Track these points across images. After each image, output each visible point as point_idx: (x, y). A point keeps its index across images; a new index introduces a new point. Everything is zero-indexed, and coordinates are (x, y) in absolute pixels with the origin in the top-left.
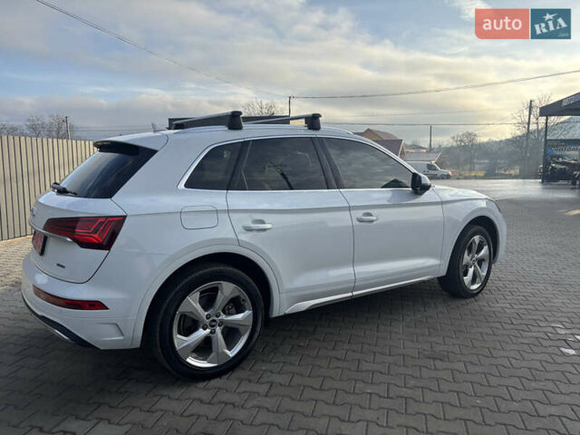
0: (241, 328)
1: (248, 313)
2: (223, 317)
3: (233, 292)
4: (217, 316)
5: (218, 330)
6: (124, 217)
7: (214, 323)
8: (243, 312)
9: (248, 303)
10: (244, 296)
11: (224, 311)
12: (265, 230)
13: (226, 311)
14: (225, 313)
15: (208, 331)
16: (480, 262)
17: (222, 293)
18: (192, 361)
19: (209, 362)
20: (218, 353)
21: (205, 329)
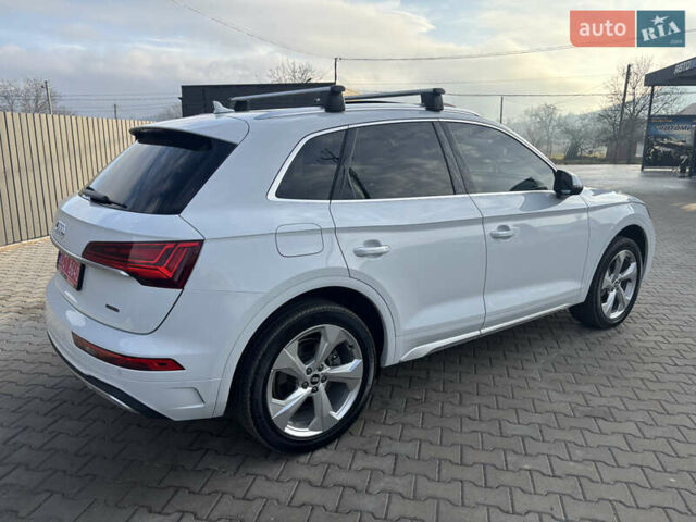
0: (348, 382)
1: (356, 363)
2: (327, 370)
3: (340, 336)
4: (320, 370)
5: (322, 386)
6: (201, 242)
7: (316, 379)
8: (351, 361)
9: (357, 350)
10: (352, 341)
11: (327, 363)
12: (379, 254)
13: (330, 362)
14: (328, 365)
15: (309, 389)
16: (624, 283)
17: (327, 340)
18: (291, 430)
19: (312, 430)
20: (322, 417)
21: (305, 387)
